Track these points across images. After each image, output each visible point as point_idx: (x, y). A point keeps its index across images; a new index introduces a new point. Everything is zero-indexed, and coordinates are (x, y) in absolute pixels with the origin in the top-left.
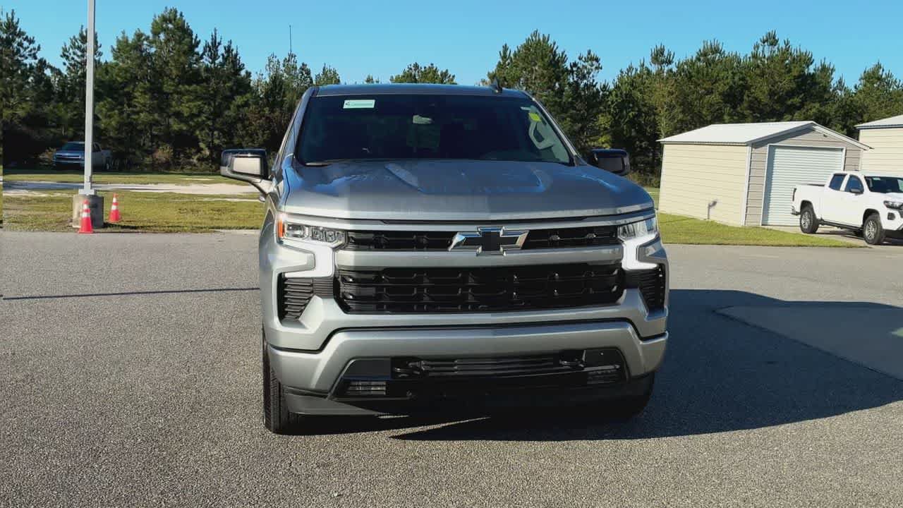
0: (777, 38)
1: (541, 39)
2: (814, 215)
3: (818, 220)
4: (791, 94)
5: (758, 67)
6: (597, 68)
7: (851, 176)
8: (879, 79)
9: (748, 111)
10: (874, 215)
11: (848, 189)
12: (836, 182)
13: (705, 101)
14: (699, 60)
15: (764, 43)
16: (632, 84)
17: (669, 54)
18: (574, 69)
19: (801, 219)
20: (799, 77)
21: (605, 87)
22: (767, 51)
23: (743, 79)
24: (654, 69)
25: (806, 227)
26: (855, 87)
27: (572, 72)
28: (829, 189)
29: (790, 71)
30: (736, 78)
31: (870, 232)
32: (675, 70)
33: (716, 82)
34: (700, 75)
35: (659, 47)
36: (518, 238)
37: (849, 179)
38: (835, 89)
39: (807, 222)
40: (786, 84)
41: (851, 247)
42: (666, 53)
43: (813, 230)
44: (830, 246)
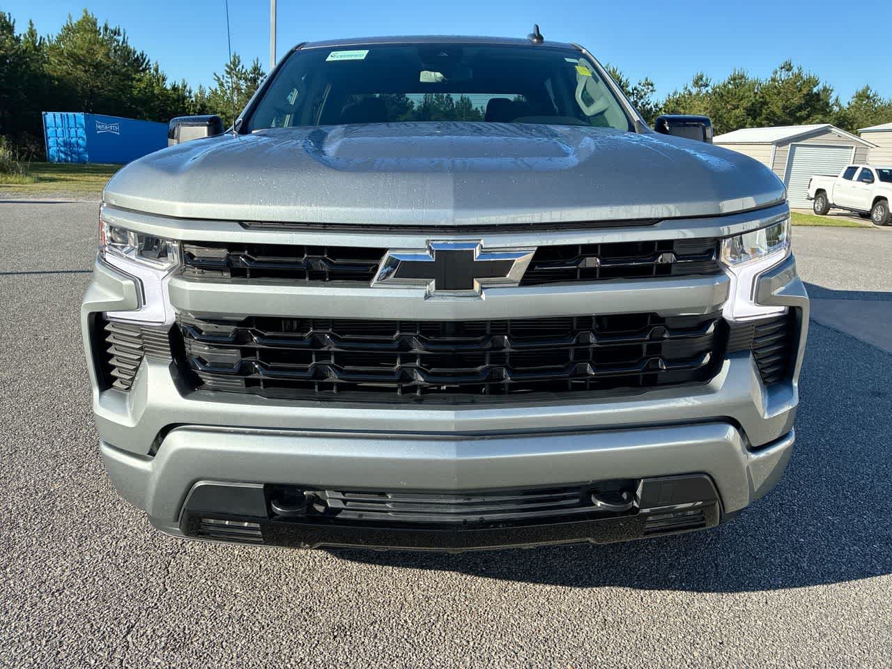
0: (792, 65)
1: (612, 70)
2: (827, 200)
3: (829, 204)
4: (800, 108)
5: (775, 89)
6: (652, 91)
7: (864, 169)
8: (868, 97)
9: (766, 122)
10: (882, 201)
11: (860, 179)
12: (849, 174)
13: (733, 114)
14: (729, 83)
15: (782, 69)
16: (677, 103)
17: (707, 80)
18: (635, 92)
19: (814, 203)
20: (808, 94)
21: (656, 106)
22: (784, 75)
23: (763, 97)
24: (694, 91)
25: (819, 210)
26: (849, 104)
27: (633, 94)
28: (844, 179)
29: (800, 91)
30: (757, 97)
31: (878, 214)
32: (710, 92)
33: (742, 100)
34: (730, 95)
35: (699, 74)
36: (514, 261)
37: (862, 171)
38: (832, 105)
39: (819, 206)
40: (797, 100)
41: (861, 227)
42: (704, 79)
43: (825, 212)
44: (843, 226)
